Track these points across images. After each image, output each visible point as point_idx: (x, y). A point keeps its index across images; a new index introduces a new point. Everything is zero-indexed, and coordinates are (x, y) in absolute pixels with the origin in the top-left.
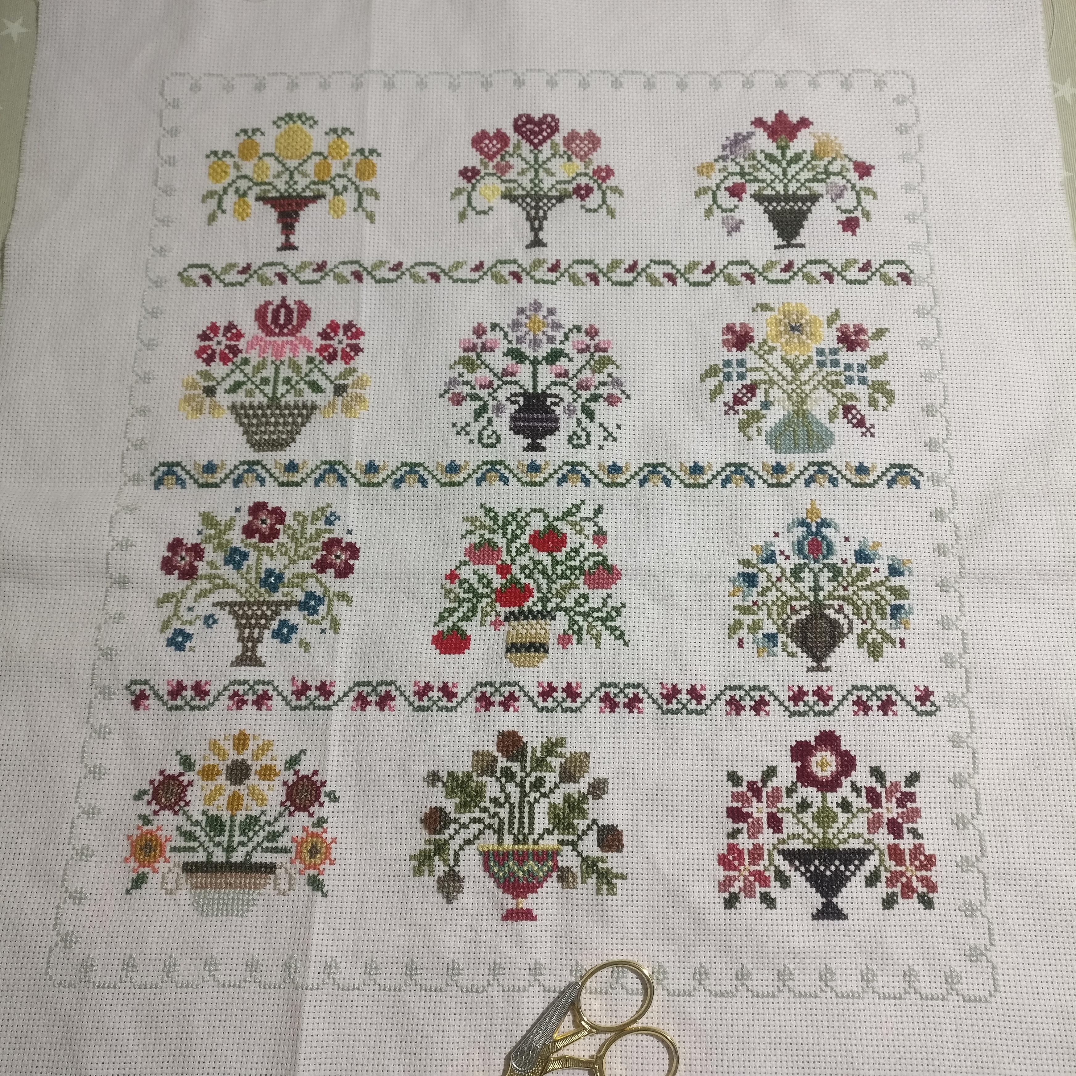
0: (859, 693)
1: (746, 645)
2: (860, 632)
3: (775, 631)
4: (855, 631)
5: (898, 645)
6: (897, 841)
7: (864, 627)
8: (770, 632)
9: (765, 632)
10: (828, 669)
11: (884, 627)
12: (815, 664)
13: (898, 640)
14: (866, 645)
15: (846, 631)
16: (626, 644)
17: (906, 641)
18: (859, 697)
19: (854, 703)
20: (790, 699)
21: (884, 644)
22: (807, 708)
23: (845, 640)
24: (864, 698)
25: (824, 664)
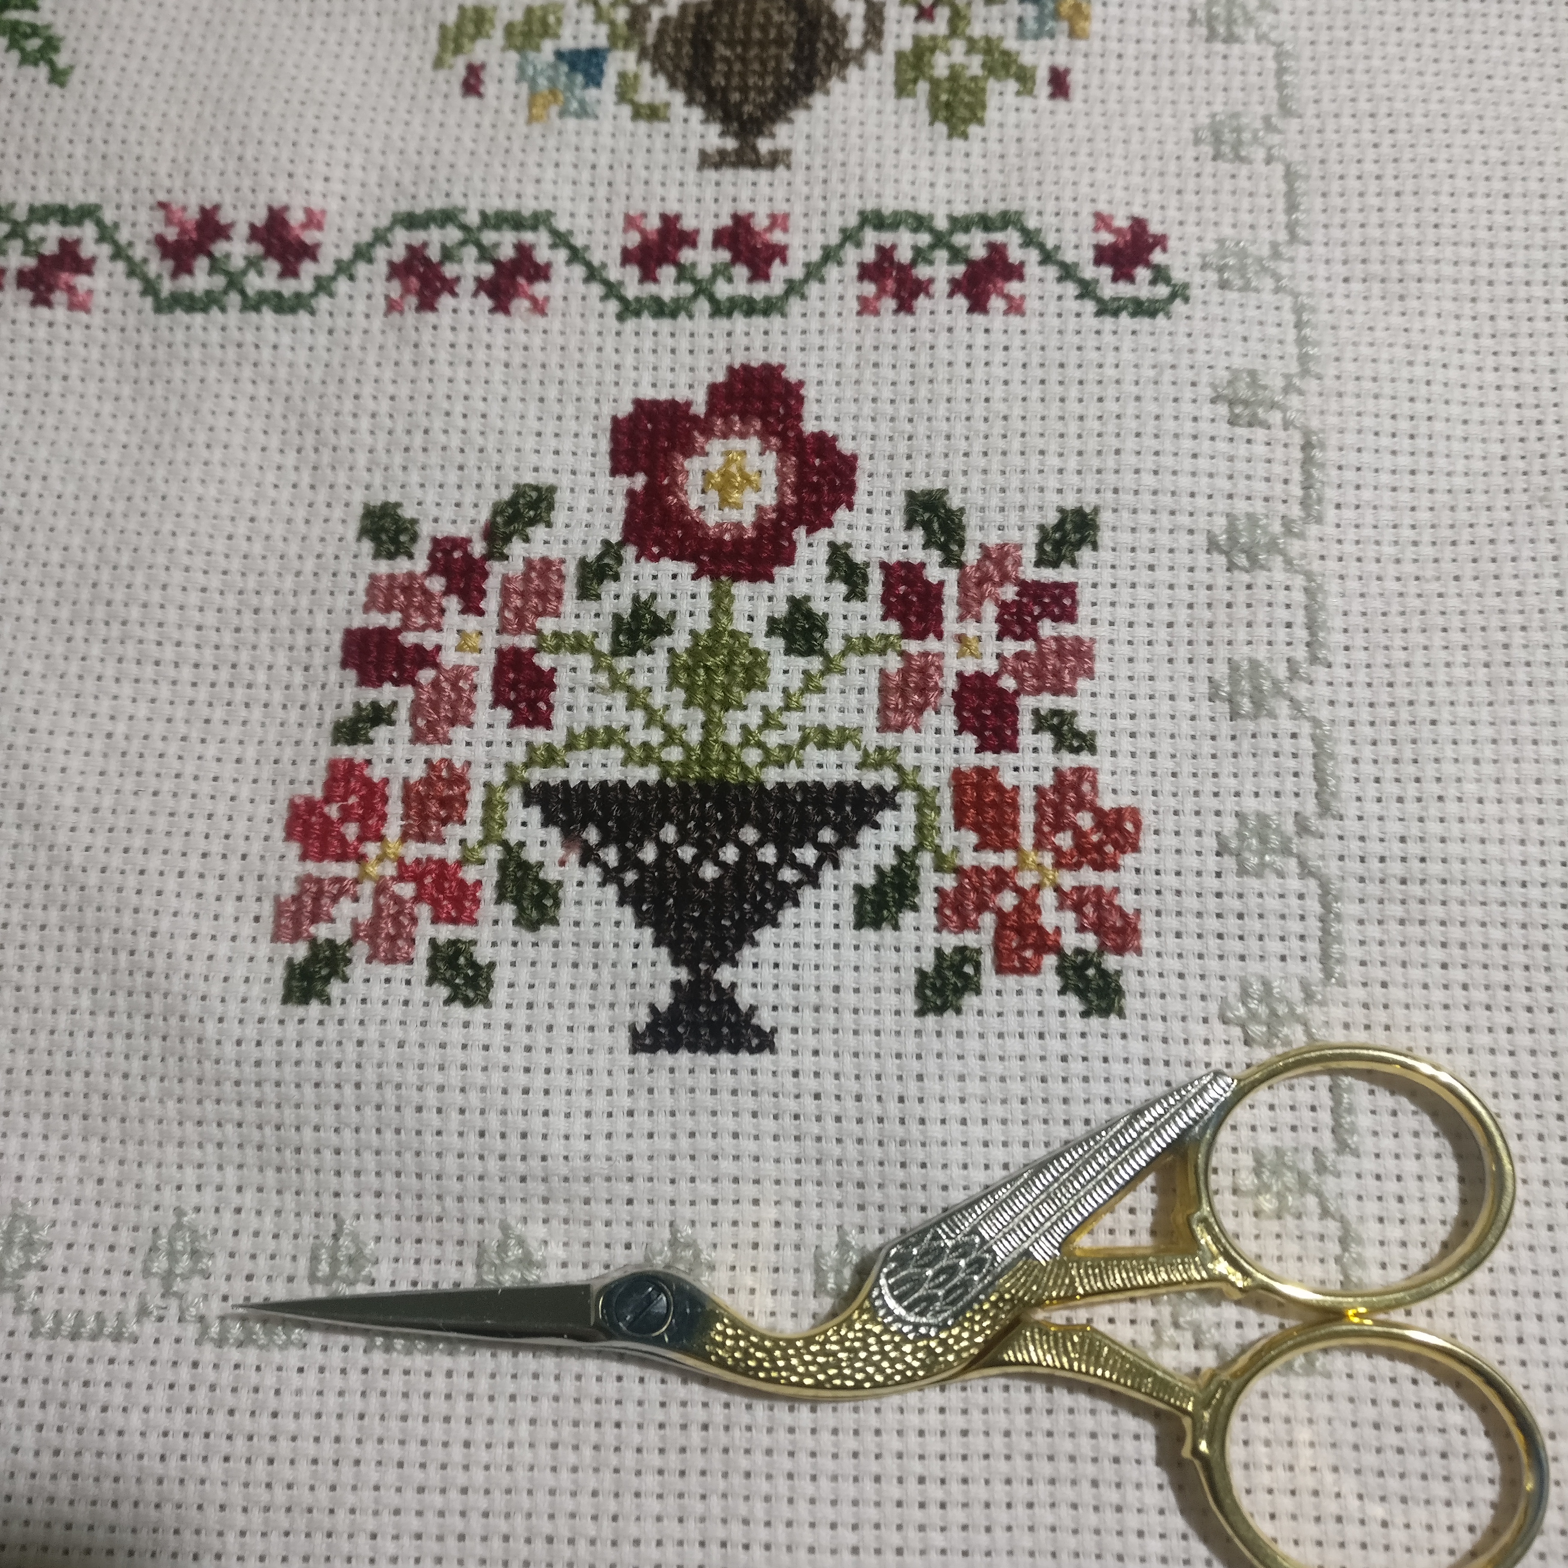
0: (887, 238)
1: (490, 88)
2: (907, 44)
3: (602, 41)
4: (890, 45)
5: (1043, 89)
6: (988, 760)
7: (926, 29)
8: (585, 43)
9: (567, 43)
10: (777, 160)
11: (996, 29)
12: (731, 144)
13: (1043, 75)
14: (923, 87)
15: (855, 41)
16: (58, 77)
17: (1076, 79)
18: (885, 253)
19: (866, 272)
20: (627, 257)
21: (993, 85)
22: (687, 289)
23: (853, 72)
24: (904, 255)
25: (764, 145)
